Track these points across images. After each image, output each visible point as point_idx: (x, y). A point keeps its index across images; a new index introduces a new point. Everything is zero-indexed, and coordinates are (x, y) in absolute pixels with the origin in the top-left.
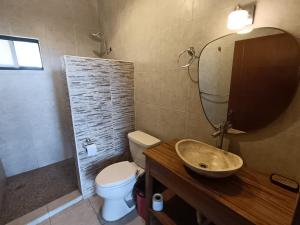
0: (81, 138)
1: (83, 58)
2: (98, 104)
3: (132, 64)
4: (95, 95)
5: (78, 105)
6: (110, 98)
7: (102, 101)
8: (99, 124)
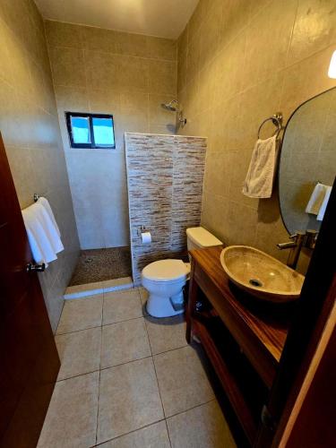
0: (136, 224)
1: (144, 135)
2: (157, 188)
3: (204, 140)
4: (154, 178)
5: (135, 189)
6: (171, 183)
7: (161, 186)
8: (156, 212)
